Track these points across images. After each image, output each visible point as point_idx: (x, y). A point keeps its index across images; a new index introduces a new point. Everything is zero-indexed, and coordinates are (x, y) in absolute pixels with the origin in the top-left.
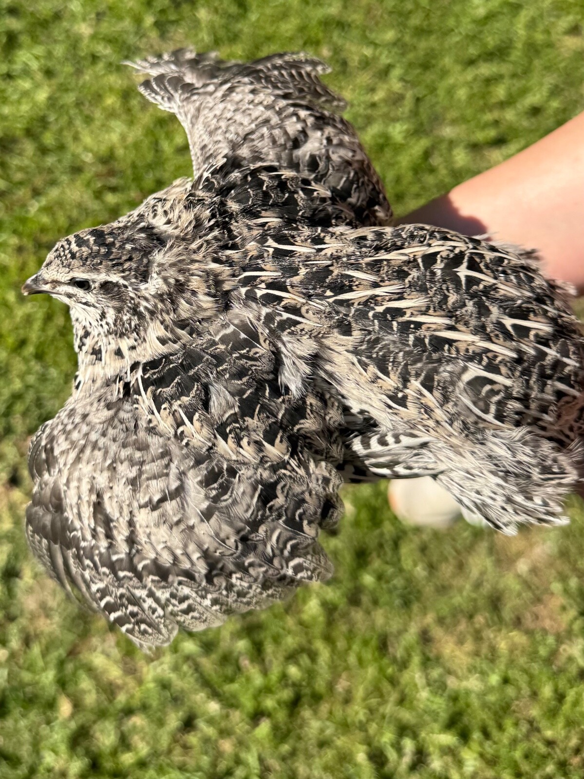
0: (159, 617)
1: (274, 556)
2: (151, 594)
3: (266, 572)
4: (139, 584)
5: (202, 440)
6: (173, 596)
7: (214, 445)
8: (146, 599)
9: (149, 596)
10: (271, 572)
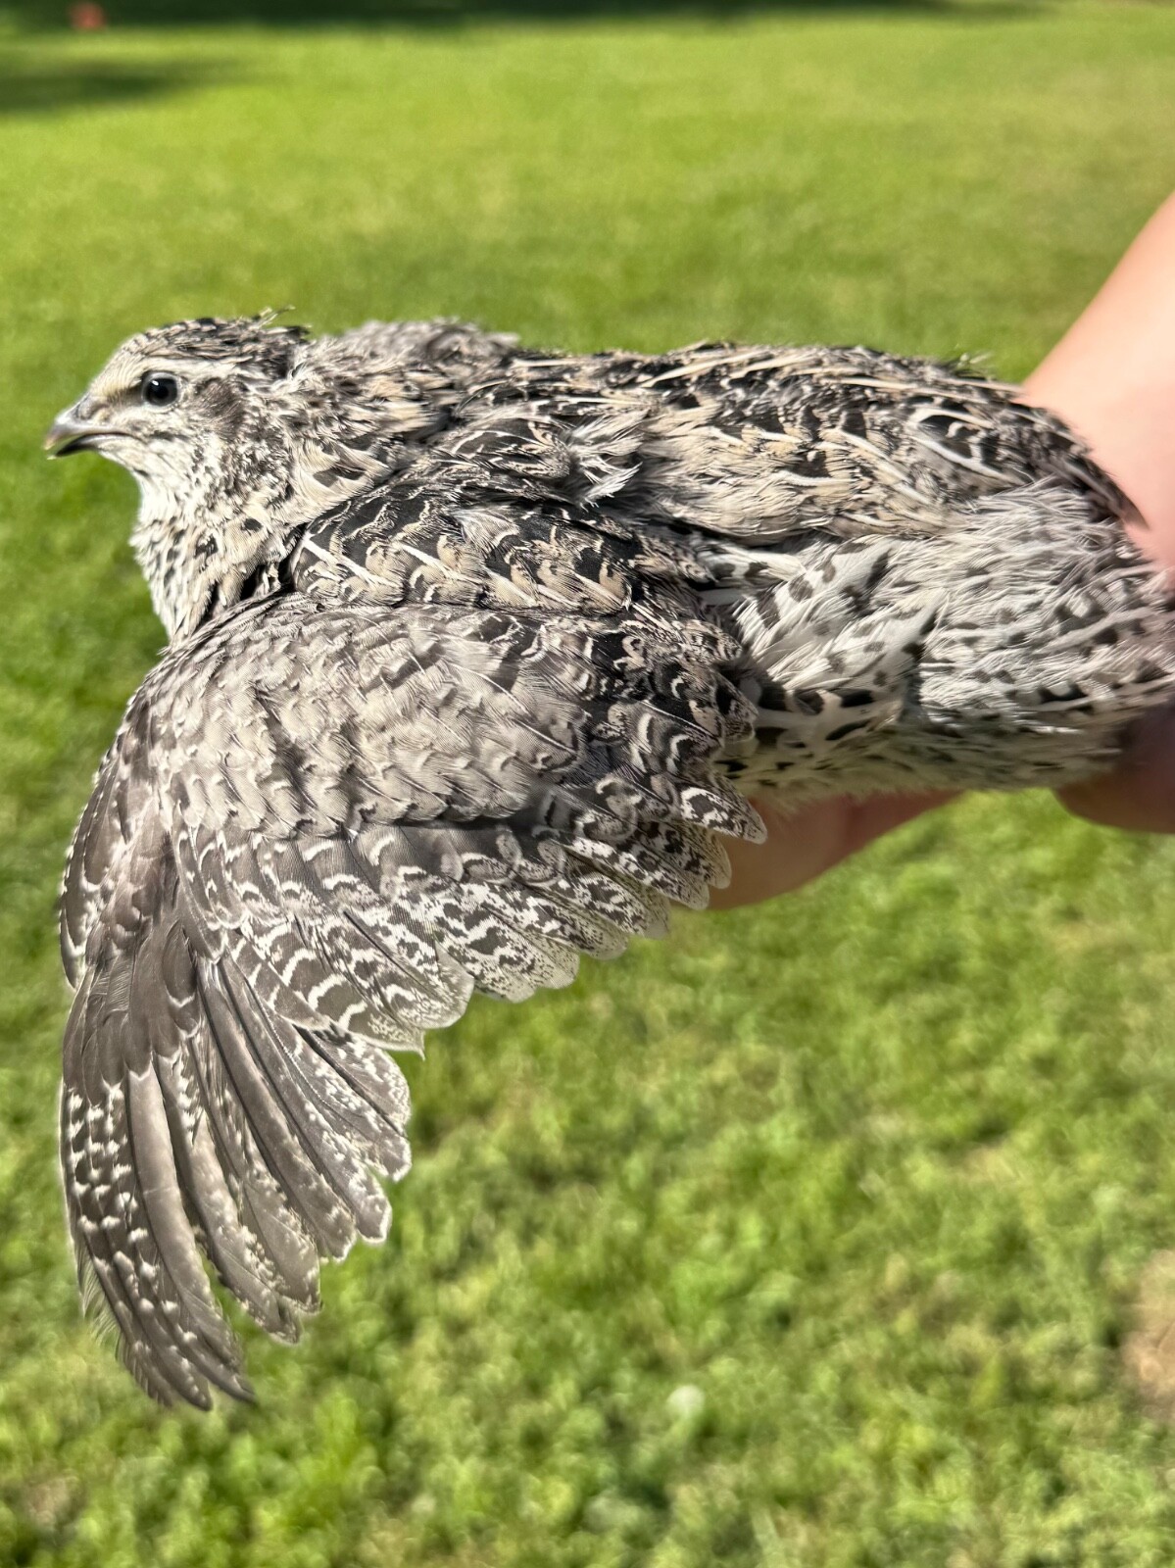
0: (427, 960)
1: (650, 773)
2: (399, 916)
3: (641, 805)
4: (375, 896)
5: (463, 578)
6: (451, 910)
7: (488, 588)
8: (390, 927)
9: (393, 921)
10: (651, 805)
